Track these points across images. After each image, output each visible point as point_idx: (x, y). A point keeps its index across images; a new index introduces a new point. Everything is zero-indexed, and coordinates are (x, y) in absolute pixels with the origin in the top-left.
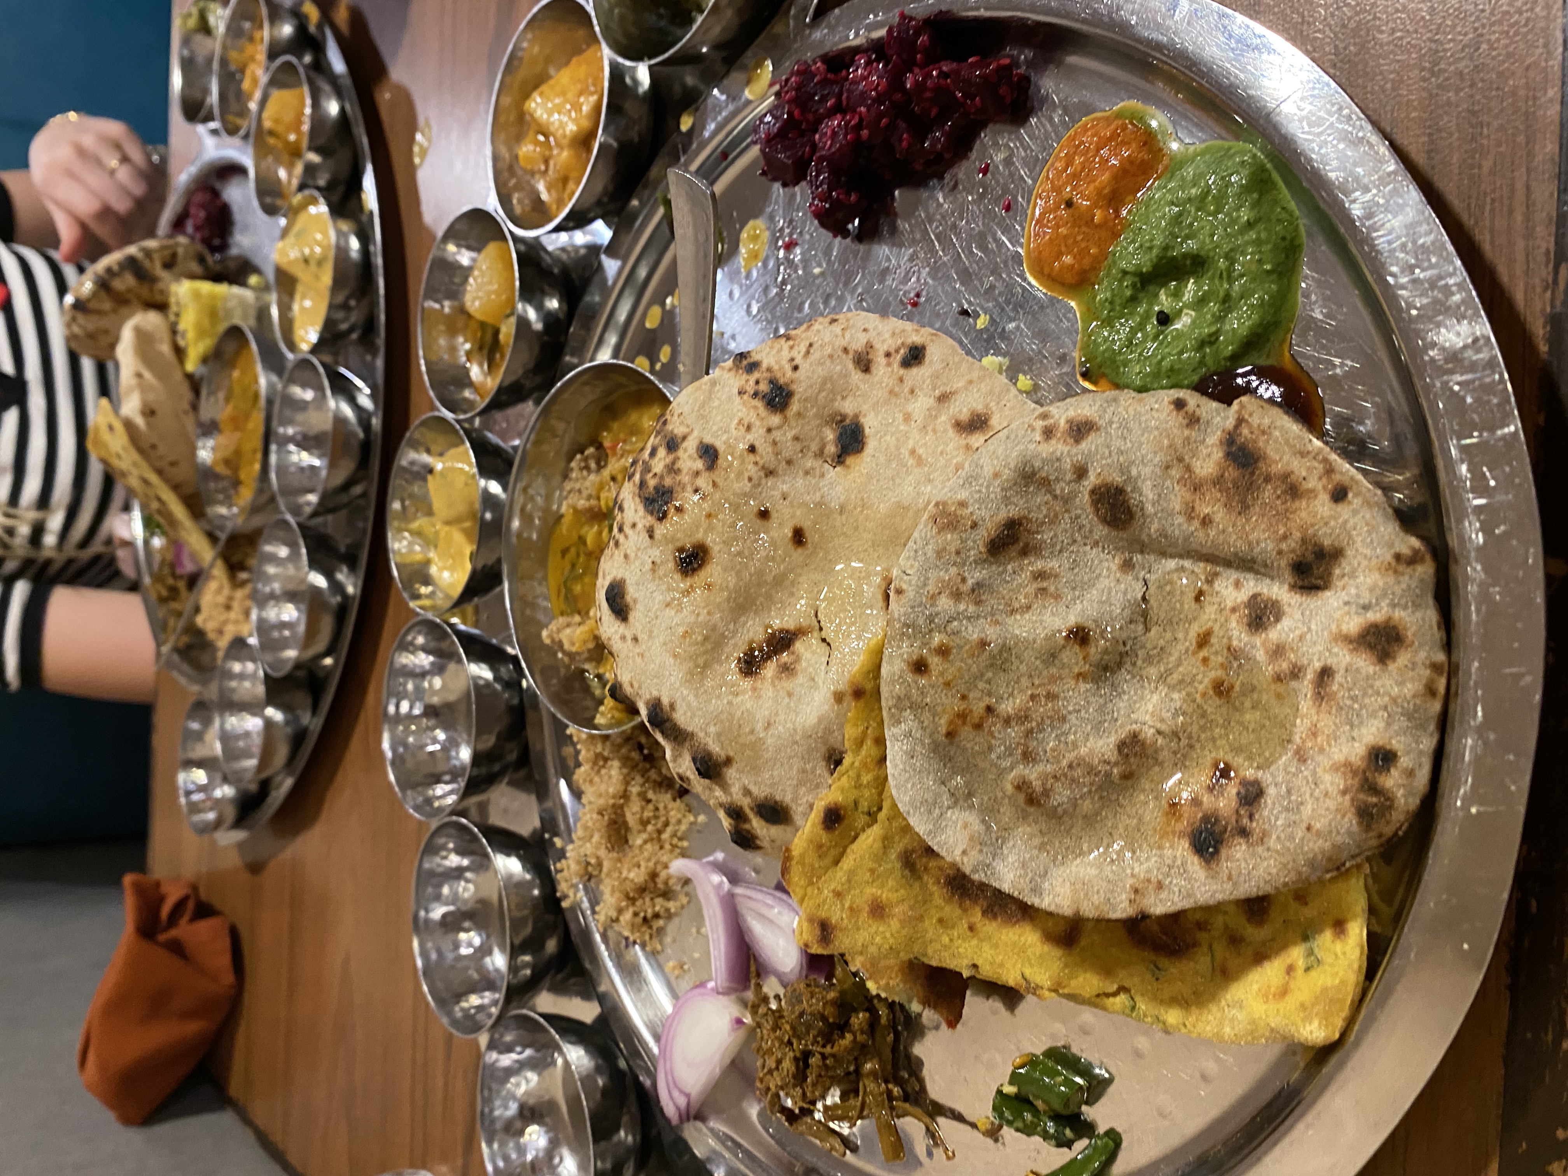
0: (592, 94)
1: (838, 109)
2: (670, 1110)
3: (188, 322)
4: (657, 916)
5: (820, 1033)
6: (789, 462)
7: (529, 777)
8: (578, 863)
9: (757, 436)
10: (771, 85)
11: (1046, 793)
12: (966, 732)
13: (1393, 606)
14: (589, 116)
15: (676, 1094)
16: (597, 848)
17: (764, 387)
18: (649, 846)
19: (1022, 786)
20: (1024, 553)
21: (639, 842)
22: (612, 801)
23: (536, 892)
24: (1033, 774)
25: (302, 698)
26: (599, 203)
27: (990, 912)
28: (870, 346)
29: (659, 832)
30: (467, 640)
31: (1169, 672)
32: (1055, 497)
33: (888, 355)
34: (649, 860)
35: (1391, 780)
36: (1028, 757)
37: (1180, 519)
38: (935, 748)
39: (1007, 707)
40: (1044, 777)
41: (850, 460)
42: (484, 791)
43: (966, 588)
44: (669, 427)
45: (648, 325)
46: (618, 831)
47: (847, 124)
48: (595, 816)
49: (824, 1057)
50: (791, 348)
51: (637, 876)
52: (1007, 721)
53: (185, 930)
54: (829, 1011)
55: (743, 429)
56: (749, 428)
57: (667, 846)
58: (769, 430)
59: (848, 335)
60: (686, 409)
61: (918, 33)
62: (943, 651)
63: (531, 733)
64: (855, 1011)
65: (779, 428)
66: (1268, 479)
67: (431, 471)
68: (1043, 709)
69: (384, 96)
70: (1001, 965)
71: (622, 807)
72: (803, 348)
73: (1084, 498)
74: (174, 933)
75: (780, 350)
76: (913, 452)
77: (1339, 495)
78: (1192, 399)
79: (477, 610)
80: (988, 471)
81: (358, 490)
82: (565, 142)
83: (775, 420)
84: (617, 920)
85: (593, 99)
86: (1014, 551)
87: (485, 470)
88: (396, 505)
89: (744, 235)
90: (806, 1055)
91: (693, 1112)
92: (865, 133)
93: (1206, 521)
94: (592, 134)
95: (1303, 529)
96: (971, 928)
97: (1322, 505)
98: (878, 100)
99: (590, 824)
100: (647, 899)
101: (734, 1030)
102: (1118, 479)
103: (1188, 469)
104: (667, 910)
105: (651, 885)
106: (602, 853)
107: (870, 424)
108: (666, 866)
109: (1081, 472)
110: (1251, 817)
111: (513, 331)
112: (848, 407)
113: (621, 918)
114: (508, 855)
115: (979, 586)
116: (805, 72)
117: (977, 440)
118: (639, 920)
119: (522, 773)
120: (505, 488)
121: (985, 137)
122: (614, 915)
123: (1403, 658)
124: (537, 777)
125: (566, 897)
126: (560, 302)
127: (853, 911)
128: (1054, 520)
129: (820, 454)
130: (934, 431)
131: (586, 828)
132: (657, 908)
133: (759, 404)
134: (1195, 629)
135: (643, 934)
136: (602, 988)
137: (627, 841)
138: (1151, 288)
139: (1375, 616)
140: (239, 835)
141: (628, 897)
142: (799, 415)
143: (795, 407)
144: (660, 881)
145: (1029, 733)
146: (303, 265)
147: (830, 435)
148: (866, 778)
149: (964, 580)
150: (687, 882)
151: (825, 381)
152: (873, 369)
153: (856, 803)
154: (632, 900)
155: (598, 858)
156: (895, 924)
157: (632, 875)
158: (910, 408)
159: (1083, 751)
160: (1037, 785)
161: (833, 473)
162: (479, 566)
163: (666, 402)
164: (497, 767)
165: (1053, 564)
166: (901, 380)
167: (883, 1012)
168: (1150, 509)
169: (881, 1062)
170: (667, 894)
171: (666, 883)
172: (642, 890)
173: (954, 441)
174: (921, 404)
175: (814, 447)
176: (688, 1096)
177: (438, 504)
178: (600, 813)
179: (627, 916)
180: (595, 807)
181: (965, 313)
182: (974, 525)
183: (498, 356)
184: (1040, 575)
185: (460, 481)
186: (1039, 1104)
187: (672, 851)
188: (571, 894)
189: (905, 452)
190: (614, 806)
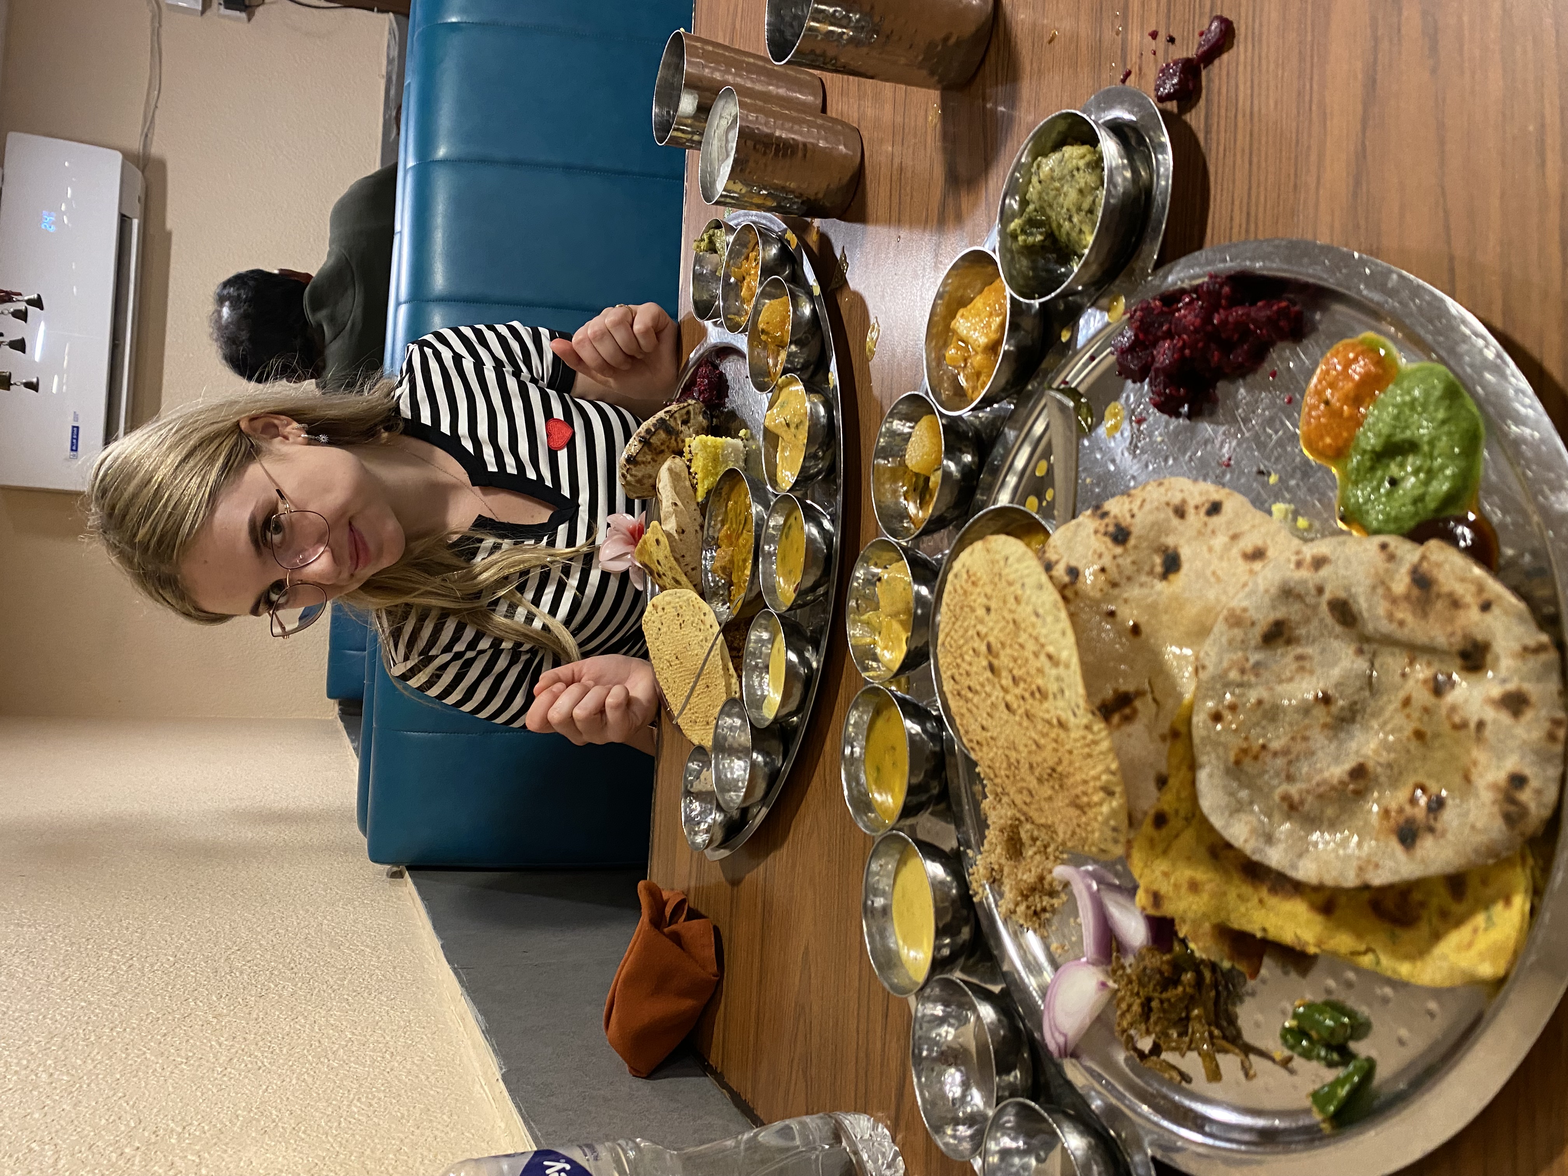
0: (998, 315)
1: (1169, 335)
2: (1052, 1046)
3: (697, 466)
4: (1044, 910)
5: (1158, 983)
6: (1129, 579)
7: (949, 808)
8: (985, 868)
9: (1107, 561)
10: (1124, 314)
11: (1302, 802)
12: (1247, 762)
13: (1522, 679)
14: (996, 331)
15: (1057, 1035)
16: (999, 858)
17: (1111, 529)
18: (1038, 857)
19: (1286, 798)
20: (1289, 642)
21: (1030, 853)
22: (1009, 822)
23: (954, 891)
24: (1294, 790)
25: (776, 745)
26: (1004, 390)
27: (1273, 890)
28: (1184, 502)
29: (1046, 847)
30: (903, 702)
31: (1385, 723)
32: (1307, 605)
33: (1197, 507)
34: (1038, 867)
35: (1525, 796)
36: (1290, 778)
37: (1385, 622)
38: (1228, 772)
39: (1275, 745)
40: (1300, 792)
41: (1172, 577)
42: (915, 815)
43: (1248, 666)
44: (1047, 555)
45: (1037, 474)
46: (1015, 846)
47: (1175, 346)
48: (997, 833)
49: (1162, 1002)
50: (1131, 502)
51: (1029, 878)
52: (1275, 754)
53: (681, 925)
54: (1165, 967)
55: (1096, 557)
56: (1100, 556)
57: (1052, 858)
58: (1115, 557)
59: (1169, 494)
60: (1059, 543)
61: (1221, 286)
62: (1233, 708)
63: (950, 773)
64: (1186, 971)
65: (1121, 556)
66: (1439, 596)
67: (879, 579)
68: (1299, 746)
69: (844, 301)
70: (1282, 928)
71: (1017, 827)
72: (1138, 502)
73: (1324, 608)
74: (673, 927)
75: (1123, 504)
76: (1214, 573)
77: (1486, 607)
78: (1393, 541)
79: (908, 682)
80: (1261, 588)
81: (821, 590)
82: (979, 349)
83: (1119, 550)
84: (1015, 912)
85: (998, 320)
86: (1281, 641)
87: (918, 578)
88: (853, 603)
89: (1107, 413)
90: (1149, 1000)
91: (1069, 1051)
92: (1187, 351)
93: (1401, 623)
94: (998, 343)
95: (1463, 628)
96: (1261, 901)
97: (1474, 614)
98: (1196, 331)
99: (994, 841)
100: (1037, 897)
101: (1100, 990)
102: (1343, 595)
103: (1388, 589)
104: (1052, 906)
105: (1039, 886)
106: (1003, 861)
107: (1185, 553)
108: (1050, 872)
109: (1320, 590)
110: (1435, 819)
111: (940, 481)
112: (1170, 541)
113: (1018, 909)
114: (933, 861)
115: (1257, 665)
116: (1147, 310)
117: (1257, 566)
118: (1031, 912)
119: (942, 806)
120: (931, 592)
121: (1274, 354)
122: (1012, 906)
123: (1529, 715)
124: (954, 808)
125: (976, 893)
126: (973, 457)
127: (1177, 887)
128: (1307, 621)
129: (1151, 573)
130: (1229, 560)
131: (991, 844)
132: (1044, 903)
133: (1108, 540)
134: (1402, 695)
135: (1034, 923)
136: (1005, 968)
137: (1021, 854)
138: (1385, 461)
139: (1511, 686)
140: (724, 853)
141: (1022, 894)
142: (1136, 547)
143: (1132, 542)
144: (1046, 883)
145: (1290, 763)
146: (786, 428)
147: (1158, 560)
148: (1184, 794)
149: (1247, 660)
150: (1066, 885)
151: (1153, 524)
152: (1187, 516)
153: (1177, 812)
154: (1026, 897)
155: (1000, 865)
156: (1205, 897)
157: (1025, 877)
158: (1212, 542)
159: (1326, 774)
160: (1296, 797)
161: (1160, 586)
162: (913, 647)
163: (1047, 534)
164: (924, 798)
165: (1309, 650)
166: (1206, 524)
167: (1207, 975)
168: (1366, 614)
169: (1205, 1009)
170: (1052, 894)
171: (1051, 884)
172: (1033, 889)
173: (1242, 566)
174: (1220, 541)
175: (1147, 568)
176: (1065, 1036)
177: (884, 602)
178: (1001, 831)
179: (1022, 908)
180: (998, 826)
181: (1261, 473)
182: (1253, 624)
183: (928, 497)
184: (1300, 658)
185: (900, 587)
186: (1314, 1034)
187: (1055, 861)
188: (980, 891)
189: (1208, 573)
190: (1011, 825)
